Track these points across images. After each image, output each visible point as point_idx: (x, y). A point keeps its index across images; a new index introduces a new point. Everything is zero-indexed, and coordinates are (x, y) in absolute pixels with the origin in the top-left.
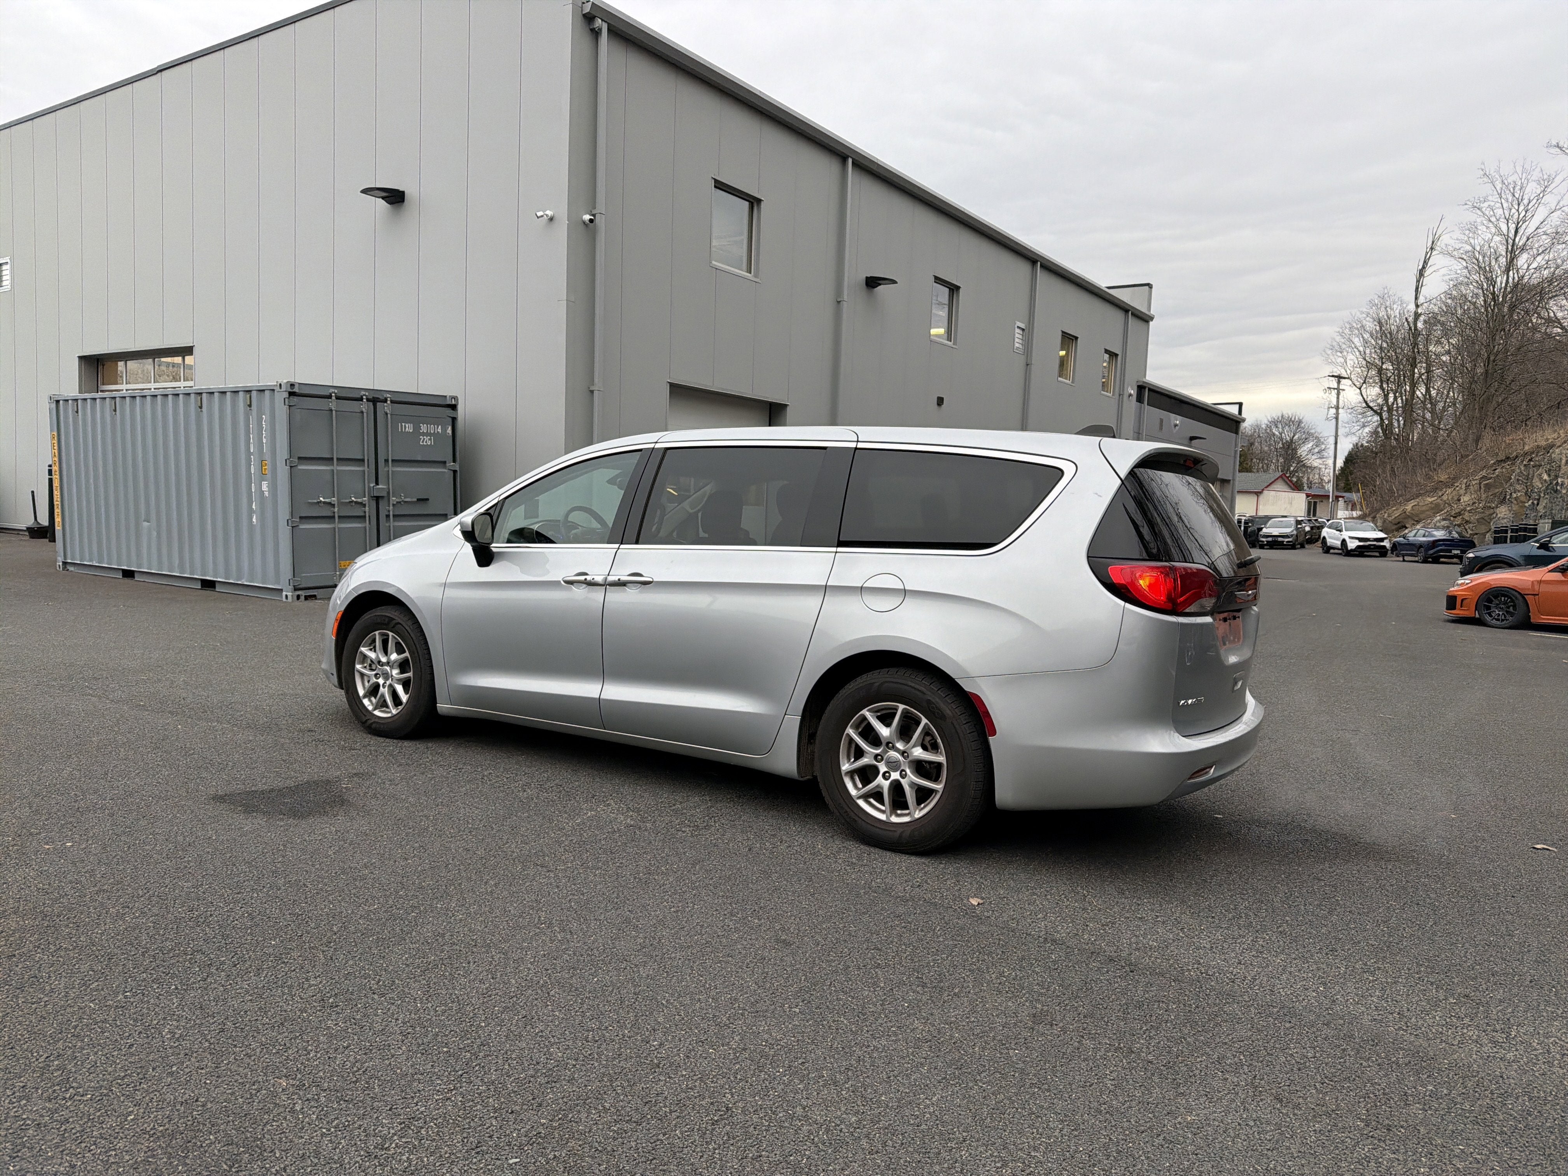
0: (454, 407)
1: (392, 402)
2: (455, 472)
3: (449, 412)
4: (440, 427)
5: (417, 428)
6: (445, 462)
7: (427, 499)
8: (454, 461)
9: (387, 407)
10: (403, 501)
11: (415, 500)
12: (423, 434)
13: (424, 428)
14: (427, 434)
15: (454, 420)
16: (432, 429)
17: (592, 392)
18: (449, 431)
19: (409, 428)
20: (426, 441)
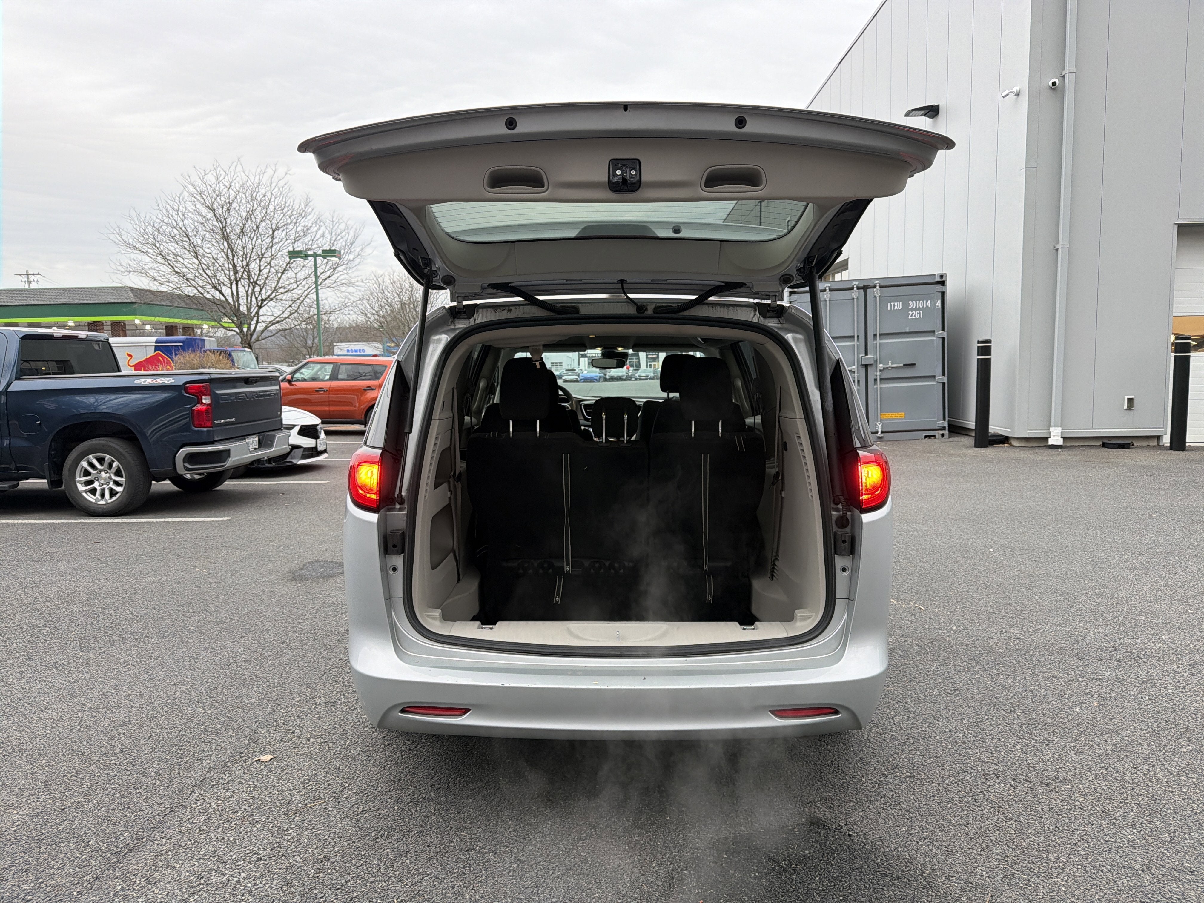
0: (943, 283)
1: (880, 287)
2: (943, 339)
3: (939, 288)
4: (929, 302)
5: (906, 306)
6: (934, 332)
7: (914, 364)
8: (943, 329)
9: (877, 292)
10: (890, 367)
11: (902, 365)
12: (912, 310)
13: (912, 305)
14: (915, 309)
15: (943, 294)
16: (921, 304)
17: (1057, 250)
18: (939, 304)
19: (898, 306)
20: (916, 315)
